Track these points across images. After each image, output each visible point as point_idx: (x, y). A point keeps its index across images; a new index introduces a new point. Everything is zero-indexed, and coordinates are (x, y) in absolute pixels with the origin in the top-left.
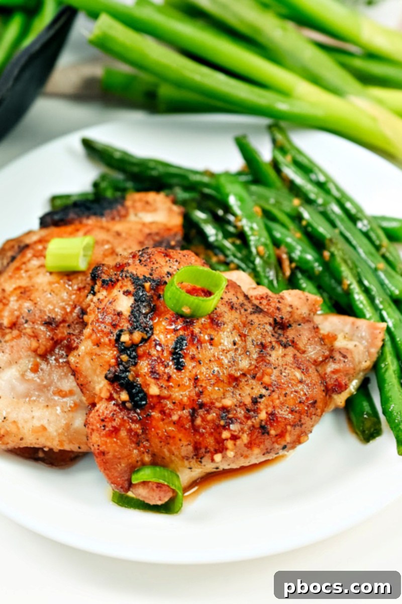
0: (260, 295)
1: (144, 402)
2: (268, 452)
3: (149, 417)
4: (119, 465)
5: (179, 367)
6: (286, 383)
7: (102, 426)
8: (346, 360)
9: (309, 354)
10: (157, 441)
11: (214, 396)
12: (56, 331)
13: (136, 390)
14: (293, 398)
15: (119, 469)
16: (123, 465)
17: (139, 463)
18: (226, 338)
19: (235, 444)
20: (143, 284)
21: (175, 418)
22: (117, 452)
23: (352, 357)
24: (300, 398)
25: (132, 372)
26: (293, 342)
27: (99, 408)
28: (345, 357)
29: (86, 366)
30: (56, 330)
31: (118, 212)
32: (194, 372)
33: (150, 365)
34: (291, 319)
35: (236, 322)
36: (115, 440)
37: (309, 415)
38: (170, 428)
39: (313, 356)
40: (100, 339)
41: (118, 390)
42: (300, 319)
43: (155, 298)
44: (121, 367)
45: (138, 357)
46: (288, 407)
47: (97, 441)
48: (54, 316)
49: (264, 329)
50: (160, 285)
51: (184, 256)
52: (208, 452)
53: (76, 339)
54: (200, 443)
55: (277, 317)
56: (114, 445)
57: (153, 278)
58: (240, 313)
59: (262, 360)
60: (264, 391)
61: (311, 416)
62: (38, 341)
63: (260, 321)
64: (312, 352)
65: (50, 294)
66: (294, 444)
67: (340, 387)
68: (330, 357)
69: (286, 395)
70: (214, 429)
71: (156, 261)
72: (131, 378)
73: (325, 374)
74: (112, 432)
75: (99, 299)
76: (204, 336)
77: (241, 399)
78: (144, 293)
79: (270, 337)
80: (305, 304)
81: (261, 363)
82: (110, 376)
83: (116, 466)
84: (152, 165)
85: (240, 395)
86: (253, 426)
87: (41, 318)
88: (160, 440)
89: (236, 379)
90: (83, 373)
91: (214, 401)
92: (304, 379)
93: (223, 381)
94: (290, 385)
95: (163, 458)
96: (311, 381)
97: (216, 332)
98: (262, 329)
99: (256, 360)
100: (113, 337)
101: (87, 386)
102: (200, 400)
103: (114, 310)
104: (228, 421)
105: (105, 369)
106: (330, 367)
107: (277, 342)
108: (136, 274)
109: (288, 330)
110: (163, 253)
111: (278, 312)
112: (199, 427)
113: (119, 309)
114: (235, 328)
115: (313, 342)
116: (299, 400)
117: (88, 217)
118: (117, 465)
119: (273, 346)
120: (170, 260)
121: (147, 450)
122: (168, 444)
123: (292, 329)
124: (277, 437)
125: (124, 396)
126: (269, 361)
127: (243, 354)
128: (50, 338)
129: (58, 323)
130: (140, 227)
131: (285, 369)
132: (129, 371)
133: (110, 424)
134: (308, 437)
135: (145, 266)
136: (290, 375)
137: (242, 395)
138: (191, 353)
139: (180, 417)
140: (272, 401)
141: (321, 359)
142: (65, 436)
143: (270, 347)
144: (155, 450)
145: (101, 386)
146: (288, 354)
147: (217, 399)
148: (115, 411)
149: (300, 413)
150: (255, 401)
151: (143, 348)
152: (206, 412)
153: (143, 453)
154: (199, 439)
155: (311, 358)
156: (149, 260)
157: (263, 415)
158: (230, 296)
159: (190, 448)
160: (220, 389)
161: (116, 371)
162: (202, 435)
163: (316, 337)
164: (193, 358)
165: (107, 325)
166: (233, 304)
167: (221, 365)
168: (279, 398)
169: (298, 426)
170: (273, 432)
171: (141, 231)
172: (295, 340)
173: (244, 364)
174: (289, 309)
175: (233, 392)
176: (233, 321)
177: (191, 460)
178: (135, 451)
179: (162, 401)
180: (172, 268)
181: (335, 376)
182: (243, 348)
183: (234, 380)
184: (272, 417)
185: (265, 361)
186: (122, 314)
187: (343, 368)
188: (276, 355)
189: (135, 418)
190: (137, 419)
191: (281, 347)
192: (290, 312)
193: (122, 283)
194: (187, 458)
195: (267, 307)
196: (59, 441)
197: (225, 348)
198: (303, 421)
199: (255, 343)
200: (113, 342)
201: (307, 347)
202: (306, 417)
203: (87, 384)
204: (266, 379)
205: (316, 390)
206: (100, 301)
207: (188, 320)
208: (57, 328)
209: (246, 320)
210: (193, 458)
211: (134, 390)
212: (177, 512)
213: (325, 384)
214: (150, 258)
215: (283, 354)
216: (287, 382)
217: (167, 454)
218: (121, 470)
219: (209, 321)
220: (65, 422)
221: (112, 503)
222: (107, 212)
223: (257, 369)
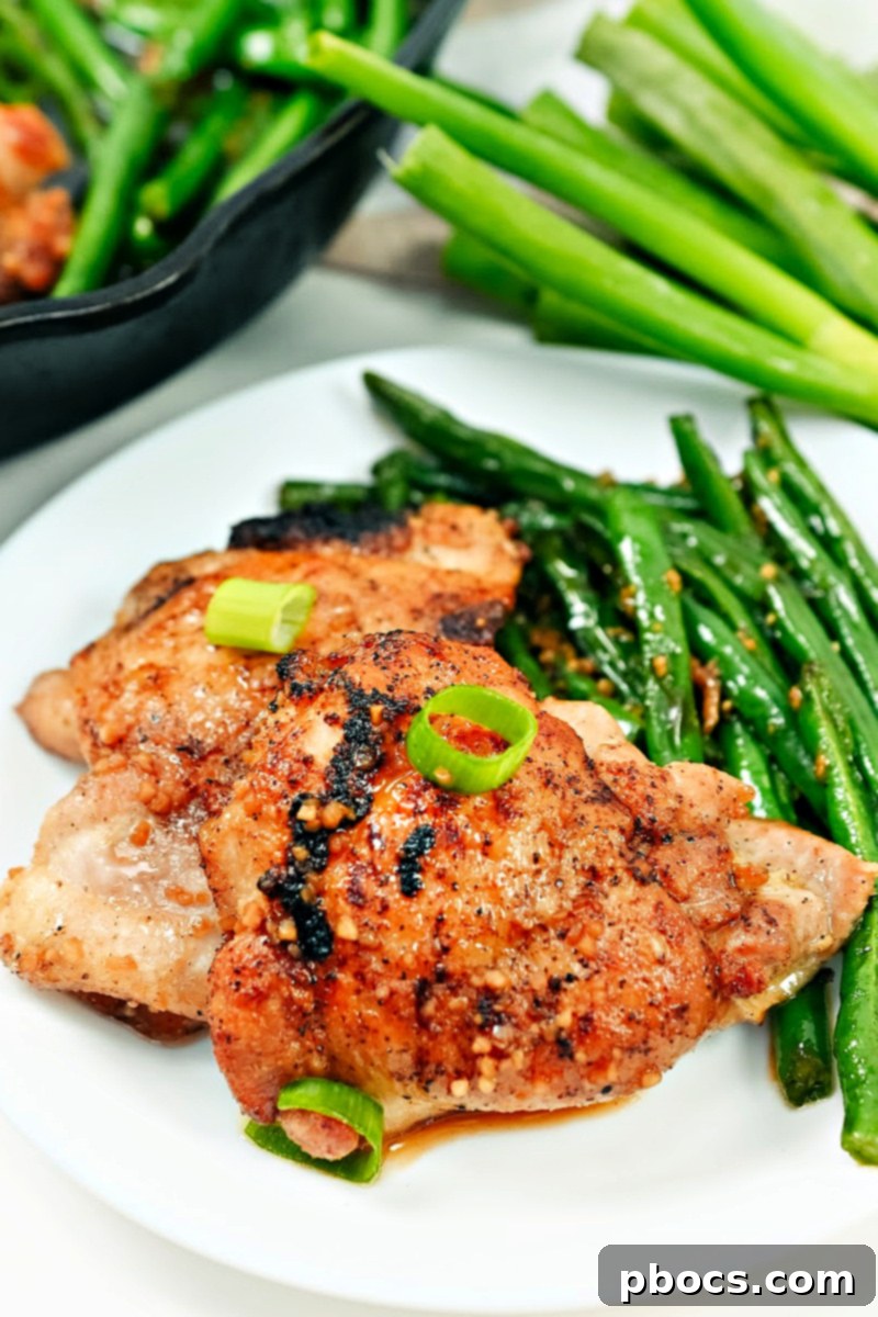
0: (618, 764)
1: (324, 950)
2: (569, 1093)
3: (331, 981)
4: (256, 1067)
5: (410, 890)
6: (627, 959)
7: (234, 982)
8: (773, 930)
9: (696, 905)
10: (341, 1031)
11: (472, 961)
12: (198, 769)
13: (313, 921)
14: (636, 993)
15: (256, 1076)
16: (265, 1069)
17: (300, 1070)
18: (519, 844)
19: (497, 1068)
20: (368, 706)
21: (382, 992)
22: (256, 1040)
23: (790, 925)
24: (651, 994)
25: (310, 886)
26: (665, 874)
27: (235, 946)
28: (771, 922)
29: (229, 852)
30: (199, 766)
31: (390, 539)
32: (437, 907)
33: (350, 875)
34: (673, 825)
35: (547, 814)
36: (255, 1015)
37: (667, 1032)
38: (370, 1012)
39: (704, 911)
40: (260, 806)
41: (279, 914)
42: (693, 827)
43: (390, 738)
44: (291, 871)
45: (330, 855)
46: (622, 1010)
47: (220, 1011)
48: (200, 738)
49: (606, 838)
50: (404, 712)
51: (475, 658)
52: (442, 1073)
53: (219, 796)
54: (428, 1053)
55: (643, 816)
56: (251, 1025)
57: (393, 697)
58: (564, 797)
59: (587, 904)
60: (577, 969)
61: (670, 1035)
62: (158, 782)
63: (600, 820)
64: (703, 900)
65: (204, 690)
66: (629, 1085)
67: (749, 985)
68: (742, 919)
69: (622, 984)
70: (461, 1029)
71: (408, 661)
72: (305, 896)
73: (723, 952)
74: (253, 998)
75: (277, 722)
76: (473, 834)
77: (527, 976)
78: (367, 725)
79: (614, 857)
80: (713, 796)
81: (583, 910)
82: (267, 883)
83: (250, 1068)
84: (492, 446)
85: (527, 967)
86: (542, 1037)
87: (174, 736)
88: (347, 1031)
89: (526, 934)
90: (221, 868)
91: (469, 971)
92: (669, 956)
93: (495, 933)
94: (635, 966)
95: (352, 1068)
96: (684, 963)
97: (500, 830)
98: (603, 835)
99: (574, 901)
100: (285, 806)
101: (225, 895)
102: (440, 966)
103: (299, 751)
104: (491, 1017)
105: (262, 867)
106: (737, 939)
107: (628, 870)
108: (360, 684)
109: (661, 848)
110: (428, 647)
111: (646, 805)
112: (430, 1019)
113: (309, 750)
114: (543, 827)
115: (710, 880)
116: (649, 999)
117: (326, 541)
118: (252, 1065)
119: (616, 878)
120: (438, 664)
121: (320, 1048)
122: (363, 1041)
123: (671, 846)
124: (591, 1067)
125: (287, 930)
126: (601, 906)
127: (549, 883)
128: (184, 780)
129: (205, 753)
130: (423, 576)
131: (632, 929)
132: (304, 882)
133: (250, 981)
134: (660, 1076)
135: (384, 668)
136: (640, 942)
137: (531, 968)
138: (438, 865)
139: (393, 993)
140: (592, 991)
141: (719, 918)
142: (173, 986)
143: (609, 878)
144: (337, 1050)
145: (249, 900)
146: (645, 899)
147: (476, 970)
148: (266, 956)
149: (648, 1026)
150: (555, 986)
151: (345, 838)
152: (448, 992)
153: (310, 1051)
154: (426, 1044)
155: (698, 913)
156: (393, 658)
157: (565, 1019)
158: (551, 758)
159: (407, 1058)
160: (488, 948)
161: (279, 877)
162: (433, 1036)
163: (718, 871)
164: (441, 876)
165: (279, 779)
166: (553, 776)
167: (499, 901)
168: (606, 989)
169: (640, 1052)
170: (581, 1056)
171: (422, 586)
172: (670, 871)
173: (547, 904)
174: (672, 803)
175: (514, 960)
176: (540, 811)
177: (407, 1081)
178: (295, 1046)
179: (360, 953)
180: (441, 681)
181: (743, 960)
182: (552, 871)
183: (521, 936)
184: (585, 1024)
185: (593, 907)
186: (312, 763)
187: (763, 945)
188: (619, 897)
189: (303, 978)
190: (306, 980)
191: (633, 882)
192: (674, 810)
193: (327, 697)
194: (400, 1078)
195: (627, 792)
196: (158, 994)
197: (512, 865)
198: (651, 1043)
199: (578, 867)
200: (285, 817)
201: (695, 888)
202: (659, 1037)
203: (225, 890)
204: (586, 944)
205: (692, 983)
206: (279, 726)
207: (447, 796)
208: (201, 763)
209: (570, 815)
210: (411, 1078)
211: (309, 922)
212: (368, 1181)
213: (717, 973)
214: (397, 653)
215: (633, 898)
216: (630, 956)
217: (359, 1061)
218: (260, 1078)
219: (491, 803)
220: (176, 957)
221: (244, 1137)
222: (366, 536)
223: (571, 920)
